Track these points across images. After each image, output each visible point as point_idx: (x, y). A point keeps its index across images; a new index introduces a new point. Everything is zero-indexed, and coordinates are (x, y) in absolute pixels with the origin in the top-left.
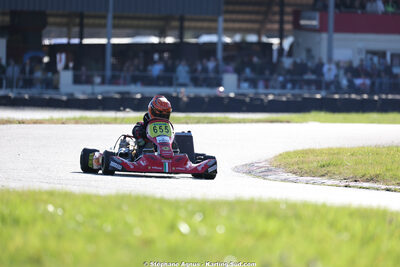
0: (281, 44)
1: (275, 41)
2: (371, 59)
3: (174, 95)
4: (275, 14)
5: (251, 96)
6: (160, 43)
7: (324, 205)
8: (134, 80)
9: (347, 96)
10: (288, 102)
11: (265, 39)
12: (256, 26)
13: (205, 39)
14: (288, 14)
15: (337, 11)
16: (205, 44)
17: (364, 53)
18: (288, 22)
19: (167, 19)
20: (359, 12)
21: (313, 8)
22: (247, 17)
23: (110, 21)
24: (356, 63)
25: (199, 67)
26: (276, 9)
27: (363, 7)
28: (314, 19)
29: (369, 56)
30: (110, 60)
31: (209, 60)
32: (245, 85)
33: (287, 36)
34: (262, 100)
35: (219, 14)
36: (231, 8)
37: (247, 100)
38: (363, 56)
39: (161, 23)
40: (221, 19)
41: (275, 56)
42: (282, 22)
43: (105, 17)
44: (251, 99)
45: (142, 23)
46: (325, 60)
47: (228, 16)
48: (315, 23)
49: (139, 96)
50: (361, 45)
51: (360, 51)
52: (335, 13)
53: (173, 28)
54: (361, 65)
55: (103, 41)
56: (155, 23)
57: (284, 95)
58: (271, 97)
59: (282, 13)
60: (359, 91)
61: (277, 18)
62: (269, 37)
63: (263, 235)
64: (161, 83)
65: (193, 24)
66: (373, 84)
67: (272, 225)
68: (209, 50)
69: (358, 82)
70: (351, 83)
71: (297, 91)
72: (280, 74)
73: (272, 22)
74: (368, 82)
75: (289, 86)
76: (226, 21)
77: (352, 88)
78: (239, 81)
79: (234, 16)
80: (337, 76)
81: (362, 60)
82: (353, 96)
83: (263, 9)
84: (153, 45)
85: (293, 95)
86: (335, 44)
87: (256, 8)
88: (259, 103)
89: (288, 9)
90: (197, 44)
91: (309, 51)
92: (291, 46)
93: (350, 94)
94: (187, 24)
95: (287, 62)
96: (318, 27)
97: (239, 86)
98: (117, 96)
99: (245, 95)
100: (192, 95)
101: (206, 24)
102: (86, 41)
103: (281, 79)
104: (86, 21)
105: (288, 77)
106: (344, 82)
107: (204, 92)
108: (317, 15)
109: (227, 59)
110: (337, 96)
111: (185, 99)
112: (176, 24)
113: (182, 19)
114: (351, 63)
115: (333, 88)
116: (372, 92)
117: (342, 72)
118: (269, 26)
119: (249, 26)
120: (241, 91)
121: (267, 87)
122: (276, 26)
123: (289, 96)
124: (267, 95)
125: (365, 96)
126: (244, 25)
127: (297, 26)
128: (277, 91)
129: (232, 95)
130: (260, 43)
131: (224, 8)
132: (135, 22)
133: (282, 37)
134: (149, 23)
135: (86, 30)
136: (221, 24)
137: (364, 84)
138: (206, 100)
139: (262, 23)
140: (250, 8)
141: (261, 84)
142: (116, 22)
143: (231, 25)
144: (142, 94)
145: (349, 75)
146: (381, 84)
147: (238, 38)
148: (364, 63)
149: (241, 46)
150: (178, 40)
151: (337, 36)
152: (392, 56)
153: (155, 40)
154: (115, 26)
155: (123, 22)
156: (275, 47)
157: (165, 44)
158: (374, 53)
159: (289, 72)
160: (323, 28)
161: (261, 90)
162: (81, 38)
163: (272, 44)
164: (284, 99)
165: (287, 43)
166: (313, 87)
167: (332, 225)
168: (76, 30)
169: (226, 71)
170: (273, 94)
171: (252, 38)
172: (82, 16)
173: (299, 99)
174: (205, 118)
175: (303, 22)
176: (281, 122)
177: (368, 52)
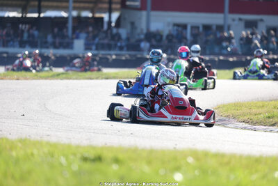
0: (110, 17)
3: (46, 54)
5: (100, 56)
11: (98, 15)
12: (91, 5)
16: (56, 18)
17: (172, 25)
18: (116, 3)
24: (166, 33)
28: (137, 1)
29: (175, 28)
34: (108, 59)
37: (98, 58)
38: (171, 28)
39: (23, 3)
40: (71, 0)
41: (105, 26)
44: (100, 58)
48: (137, 4)
50: (170, 20)
51: (168, 24)
53: (34, 6)
56: (19, 3)
57: (123, 56)
58: (114, 57)
68: (61, 22)
71: (132, 53)
73: (103, 3)
76: (75, 2)
78: (85, 45)
81: (170, 31)
85: (130, 55)
86: (152, 18)
88: (105, 60)
91: (133, 24)
94: (43, 3)
96: (139, 7)
98: (5, 55)
100: (58, 55)
101: (55, 4)
109: (74, 29)
111: (53, 58)
112: (36, 3)
118: (101, 5)
119: (87, 5)
122: (106, 6)
123: (127, 56)
124: (111, 55)
126: (82, 5)
127: (124, 6)
128: (119, 52)
130: (93, 17)
136: (71, 4)
139: (95, 3)
143: (77, 5)
147: (75, 13)
148: (172, 32)
151: (153, 13)
152: (192, 28)
153: (20, 15)
156: (106, 20)
158: (179, 25)
160: (143, 8)
164: (124, 58)
165: (115, 16)
170: (116, 55)
173: (134, 58)
175: (128, 3)
177: (175, 25)
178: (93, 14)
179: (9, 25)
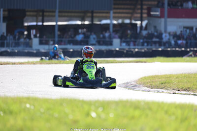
0: (141, 24)
1: (139, 23)
2: (186, 31)
4: (138, 9)
5: (127, 49)
6: (82, 24)
7: (163, 103)
8: (70, 42)
9: (174, 49)
10: (145, 52)
11: (133, 22)
12: (129, 15)
13: (104, 22)
14: (145, 9)
15: (169, 8)
16: (104, 24)
17: (182, 28)
18: (145, 13)
19: (85, 12)
20: (180, 8)
21: (157, 6)
22: (125, 11)
23: (57, 14)
24: (178, 33)
25: (101, 36)
26: (139, 7)
27: (182, 5)
28: (158, 12)
29: (185, 29)
30: (57, 33)
31: (106, 32)
32: (124, 44)
33: (144, 20)
34: (132, 51)
35: (111, 10)
36: (116, 6)
37: (125, 51)
38: (182, 30)
39: (82, 14)
40: (112, 12)
41: (139, 30)
42: (142, 13)
43: (55, 12)
44: (127, 51)
45: (73, 14)
46: (163, 31)
47: (115, 11)
48: (158, 13)
49: (71, 50)
50: (181, 24)
51: (180, 27)
52: (168, 8)
53: (88, 17)
54: (181, 34)
55: (54, 23)
56: (79, 14)
57: (143, 49)
58: (136, 50)
59: (142, 9)
60: (180, 47)
61: (139, 11)
62: (135, 21)
63: (133, 118)
64: (83, 44)
65: (98, 15)
66: (187, 43)
67: (137, 113)
68: (106, 27)
69: (180, 42)
70: (176, 42)
71: (149, 47)
72: (140, 39)
73: (137, 13)
74: (184, 42)
75: (146, 44)
76: (114, 13)
77: (177, 45)
78: (121, 42)
79: (118, 11)
80: (169, 39)
81: (181, 31)
82: (177, 49)
83: (132, 7)
84: (78, 25)
85: (147, 49)
86: (168, 23)
87: (129, 7)
88: (130, 53)
89: (145, 7)
90: (100, 24)
91: (155, 27)
92: (146, 25)
93: (175, 48)
94: (95, 15)
95: (144, 33)
96: (159, 15)
97: (121, 45)
98: (61, 50)
99: (123, 49)
100: (98, 50)
101: (104, 15)
102: (45, 24)
103: (141, 41)
104: (45, 14)
105: (145, 40)
106: (173, 42)
107: (104, 48)
108: (159, 9)
110: (169, 49)
112: (90, 14)
113: (92, 12)
114: (176, 33)
115: (167, 45)
116: (186, 47)
117: (171, 37)
118: (136, 15)
119: (126, 15)
120: (122, 47)
121: (134, 45)
122: (139, 15)
123: (146, 49)
124: (135, 49)
125: (183, 49)
126: (123, 15)
127: (149, 15)
128: (140, 47)
129: (117, 49)
130: (131, 24)
131: (113, 6)
132: (70, 14)
133: (142, 21)
134: (76, 14)
135: (45, 18)
136: (112, 14)
137: (182, 43)
138: (105, 51)
139: (132, 13)
140: (126, 7)
141: (132, 44)
142: (60, 14)
143: (117, 15)
144: (73, 49)
145: (175, 39)
146: (191, 43)
147: (120, 21)
148: (183, 33)
149: (122, 25)
150: (91, 23)
151: (169, 20)
152: (196, 29)
153: (79, 23)
154: (59, 16)
155: (63, 14)
156: (138, 26)
157: (84, 24)
158: (187, 28)
159: (145, 37)
160: (162, 16)
161: (132, 47)
162: (43, 22)
163: (137, 24)
164: (143, 51)
165: (144, 23)
166: (157, 45)
167: (166, 112)
168: (40, 18)
169: (115, 38)
170: (138, 49)
171: (127, 21)
172: (43, 11)
173: (151, 51)
174: (104, 61)
175: (152, 13)
176: (142, 62)
177: (184, 27)
178: (131, 21)
179: (72, 30)
